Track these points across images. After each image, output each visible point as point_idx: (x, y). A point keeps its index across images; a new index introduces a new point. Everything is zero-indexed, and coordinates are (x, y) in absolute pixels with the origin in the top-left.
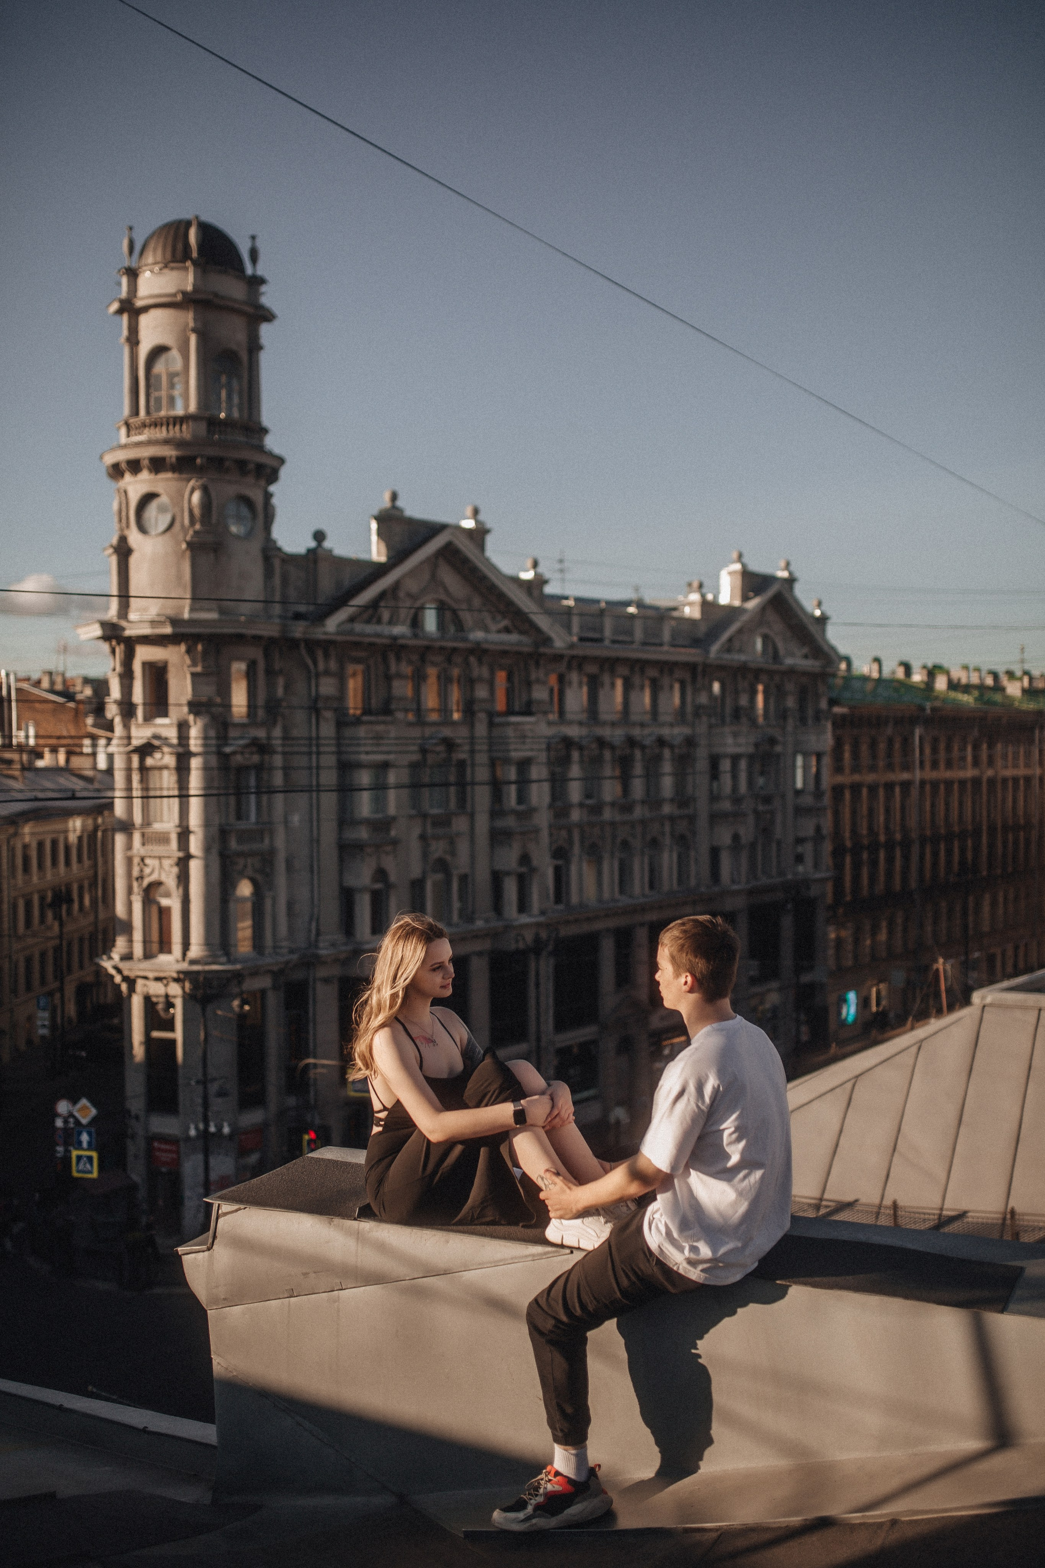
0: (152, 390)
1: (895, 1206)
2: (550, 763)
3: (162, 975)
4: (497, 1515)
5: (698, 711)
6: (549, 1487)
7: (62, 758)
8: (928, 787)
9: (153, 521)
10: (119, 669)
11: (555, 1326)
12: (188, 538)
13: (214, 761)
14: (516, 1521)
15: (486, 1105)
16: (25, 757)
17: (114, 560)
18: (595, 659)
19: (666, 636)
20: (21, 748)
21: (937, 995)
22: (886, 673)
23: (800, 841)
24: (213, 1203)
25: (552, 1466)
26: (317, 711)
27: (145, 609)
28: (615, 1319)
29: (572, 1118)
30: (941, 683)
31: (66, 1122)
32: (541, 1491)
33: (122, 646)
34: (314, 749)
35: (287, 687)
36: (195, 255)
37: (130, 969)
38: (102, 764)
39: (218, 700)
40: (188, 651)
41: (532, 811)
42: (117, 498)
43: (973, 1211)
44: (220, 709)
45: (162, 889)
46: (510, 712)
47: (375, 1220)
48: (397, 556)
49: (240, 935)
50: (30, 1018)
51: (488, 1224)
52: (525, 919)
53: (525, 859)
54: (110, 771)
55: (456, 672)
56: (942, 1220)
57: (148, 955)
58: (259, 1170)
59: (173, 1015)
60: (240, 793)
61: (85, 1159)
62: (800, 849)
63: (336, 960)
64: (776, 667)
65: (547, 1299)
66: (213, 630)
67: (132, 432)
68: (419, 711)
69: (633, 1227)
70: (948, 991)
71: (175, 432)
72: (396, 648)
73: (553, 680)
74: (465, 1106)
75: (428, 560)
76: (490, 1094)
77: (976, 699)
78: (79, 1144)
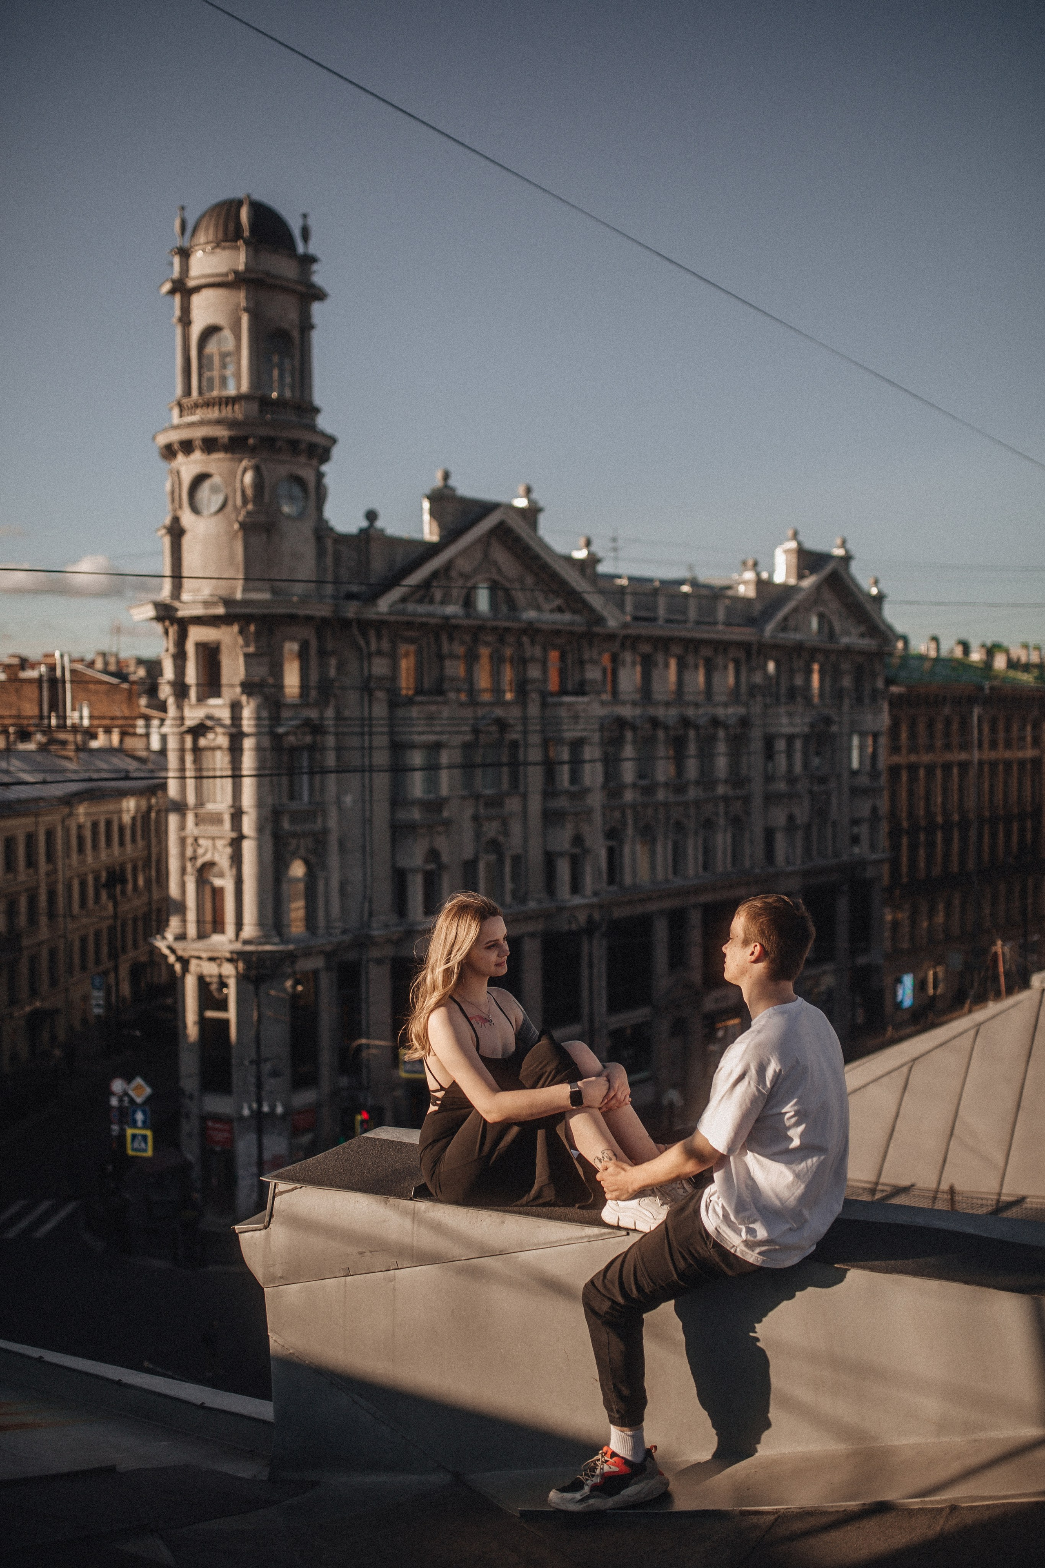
0: (205, 370)
1: (952, 1191)
2: (603, 743)
3: (215, 955)
4: (553, 1495)
5: (753, 690)
6: (606, 1468)
7: (115, 738)
8: (986, 768)
9: (205, 501)
10: (172, 649)
11: (611, 1308)
12: (241, 518)
13: (266, 742)
14: (572, 1500)
15: (542, 1087)
16: (79, 738)
17: (167, 541)
18: (649, 639)
19: (721, 615)
20: (75, 729)
21: (996, 978)
22: (944, 653)
23: (855, 822)
24: (270, 1182)
25: (608, 1446)
26: (370, 692)
27: (199, 590)
28: (673, 1301)
29: (628, 1099)
30: (1000, 662)
31: (121, 1100)
32: (598, 1472)
33: (176, 627)
34: (366, 729)
35: (340, 667)
36: (246, 233)
37: (184, 949)
38: (155, 744)
39: (271, 680)
40: (241, 632)
41: (586, 791)
42: (170, 478)
43: (1033, 1197)
44: (273, 690)
45: (215, 870)
46: (563, 692)
47: (431, 1200)
48: (450, 535)
49: (293, 915)
50: (86, 998)
51: (545, 1205)
52: (577, 900)
53: (578, 840)
54: (163, 752)
55: (508, 652)
56: (1000, 1205)
57: (202, 936)
58: (312, 1150)
59: (226, 996)
60: (292, 772)
61: (140, 1138)
62: (856, 830)
63: (389, 941)
64: (829, 646)
65: (603, 1281)
66: (266, 611)
67: (185, 413)
68: (472, 692)
69: (690, 1209)
70: (1007, 974)
71: (227, 412)
72: (448, 627)
73: (606, 659)
74: (521, 1087)
75: (479, 540)
76: (547, 1074)
77: (1036, 678)
78: (134, 1124)
